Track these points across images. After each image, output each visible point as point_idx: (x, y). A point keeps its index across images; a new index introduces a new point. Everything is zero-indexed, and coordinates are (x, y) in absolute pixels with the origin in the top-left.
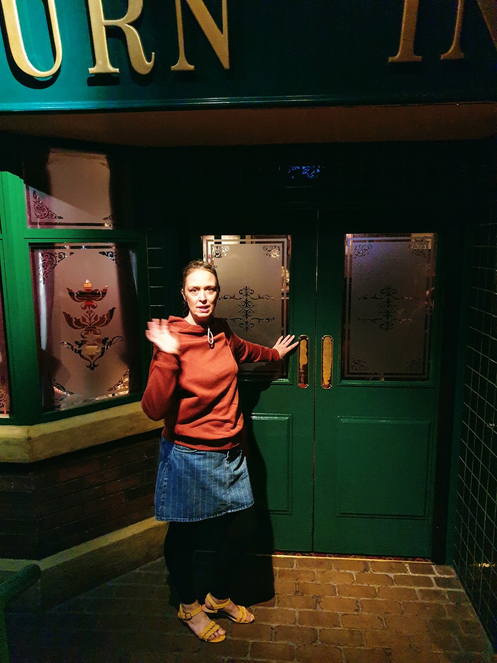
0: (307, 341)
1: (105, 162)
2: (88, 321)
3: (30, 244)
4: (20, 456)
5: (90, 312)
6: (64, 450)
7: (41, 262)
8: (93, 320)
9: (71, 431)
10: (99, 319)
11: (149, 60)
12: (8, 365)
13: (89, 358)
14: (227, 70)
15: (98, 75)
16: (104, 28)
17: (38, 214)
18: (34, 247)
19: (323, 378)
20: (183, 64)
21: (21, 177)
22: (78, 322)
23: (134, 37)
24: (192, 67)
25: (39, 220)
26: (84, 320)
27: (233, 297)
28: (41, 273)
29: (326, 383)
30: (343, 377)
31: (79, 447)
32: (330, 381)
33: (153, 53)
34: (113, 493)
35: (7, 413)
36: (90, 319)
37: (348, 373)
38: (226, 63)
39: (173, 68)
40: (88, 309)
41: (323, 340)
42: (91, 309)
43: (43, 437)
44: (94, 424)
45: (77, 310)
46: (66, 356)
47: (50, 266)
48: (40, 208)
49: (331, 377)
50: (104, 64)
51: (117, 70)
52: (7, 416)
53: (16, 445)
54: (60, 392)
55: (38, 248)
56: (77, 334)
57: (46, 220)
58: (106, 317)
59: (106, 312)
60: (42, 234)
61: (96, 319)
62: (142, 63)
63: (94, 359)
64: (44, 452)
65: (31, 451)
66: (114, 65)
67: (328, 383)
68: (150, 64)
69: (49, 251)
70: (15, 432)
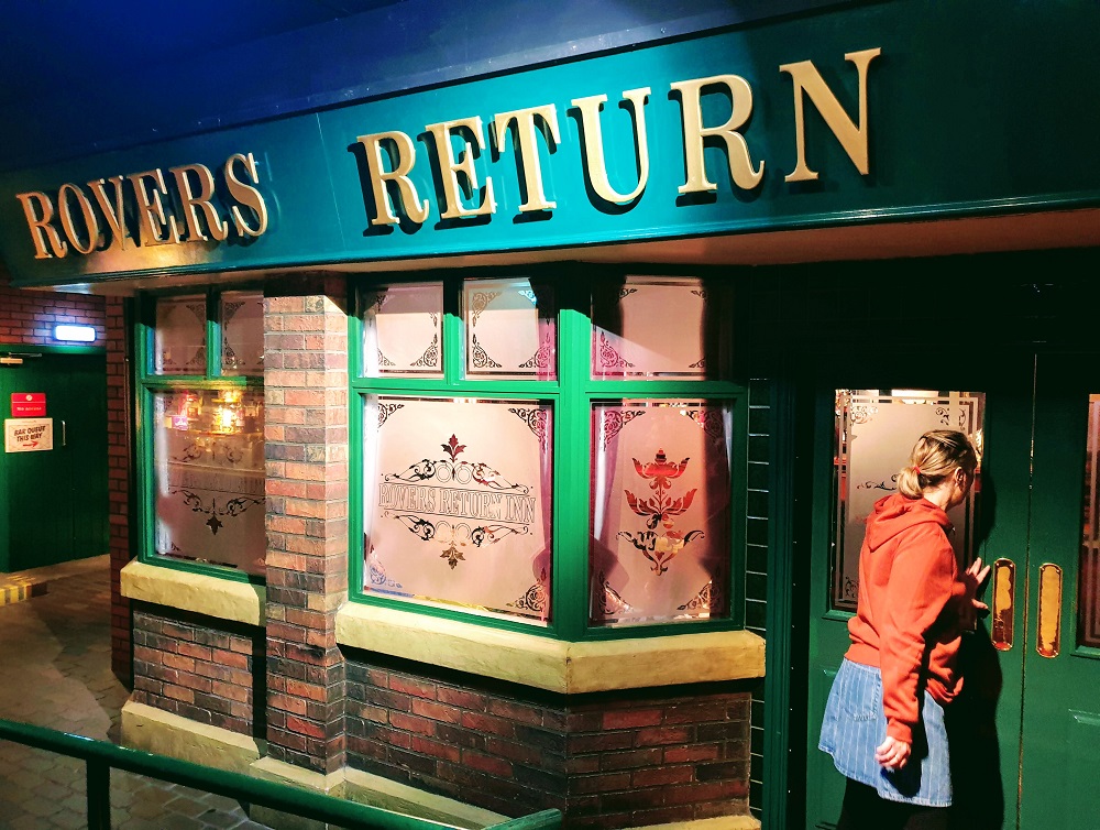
0: (1012, 569)
1: (699, 289)
2: (657, 504)
3: (591, 400)
4: (556, 682)
5: (660, 493)
6: (613, 685)
7: (602, 425)
8: (664, 504)
9: (623, 659)
10: (672, 504)
11: (756, 171)
12: (552, 554)
13: (655, 558)
14: (865, 176)
15: (688, 194)
16: (701, 139)
17: (605, 361)
18: (596, 403)
19: (1040, 638)
20: (802, 172)
21: (588, 316)
22: (644, 504)
23: (738, 147)
24: (814, 175)
25: (605, 370)
26: (652, 503)
27: (882, 486)
28: (602, 438)
29: (1047, 646)
30: (1080, 641)
31: (631, 684)
32: (1055, 644)
33: (762, 162)
34: (674, 764)
35: (545, 619)
36: (660, 503)
37: (1093, 635)
38: (863, 168)
39: (788, 178)
40: (658, 489)
41: (1042, 571)
42: (663, 488)
43: (586, 660)
44: (654, 653)
45: (644, 490)
46: (624, 552)
47: (614, 428)
48: (608, 354)
49: (1056, 639)
50: (698, 181)
51: (714, 186)
52: (544, 624)
53: (551, 665)
54: (614, 598)
55: (600, 405)
56: (643, 523)
57: (614, 369)
58: (682, 501)
59: (683, 495)
60: (606, 387)
61: (668, 503)
62: (747, 175)
63: (662, 560)
64: (587, 682)
65: (569, 676)
66: (710, 181)
67: (1051, 647)
68: (758, 176)
69: (613, 408)
70: (554, 648)
